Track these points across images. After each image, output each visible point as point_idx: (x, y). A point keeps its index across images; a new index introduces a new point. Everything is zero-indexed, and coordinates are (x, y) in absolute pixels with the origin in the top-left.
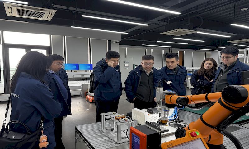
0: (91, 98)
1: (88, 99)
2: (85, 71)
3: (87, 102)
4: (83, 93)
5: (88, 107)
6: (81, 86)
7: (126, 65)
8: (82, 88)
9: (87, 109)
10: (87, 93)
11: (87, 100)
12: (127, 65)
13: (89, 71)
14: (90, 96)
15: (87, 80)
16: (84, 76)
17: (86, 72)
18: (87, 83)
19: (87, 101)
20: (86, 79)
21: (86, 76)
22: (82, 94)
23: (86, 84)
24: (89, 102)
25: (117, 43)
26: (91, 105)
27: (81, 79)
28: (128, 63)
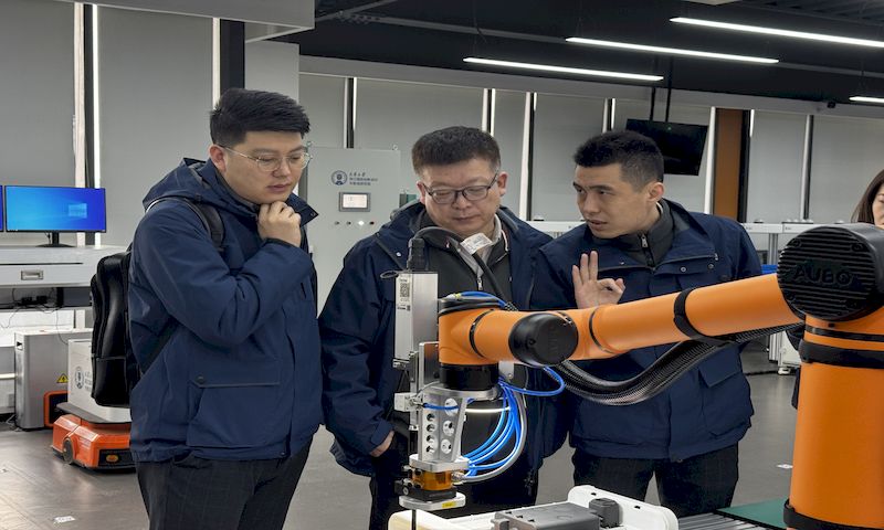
0: (92, 436)
1: (67, 445)
2: (47, 241)
3: (60, 468)
4: (31, 400)
5: (65, 503)
6: (20, 351)
7: (348, 201)
8: (22, 363)
9: (60, 520)
10: (63, 397)
11: (61, 449)
12: (359, 201)
13: (81, 237)
14: (83, 422)
15: (60, 304)
16: (39, 274)
17: (55, 243)
18: (62, 330)
19: (61, 457)
20: (59, 298)
21: (54, 278)
22: (20, 406)
23: (52, 336)
24: (75, 465)
25: (291, 39)
26: (86, 487)
27: (19, 297)
28: (362, 183)
